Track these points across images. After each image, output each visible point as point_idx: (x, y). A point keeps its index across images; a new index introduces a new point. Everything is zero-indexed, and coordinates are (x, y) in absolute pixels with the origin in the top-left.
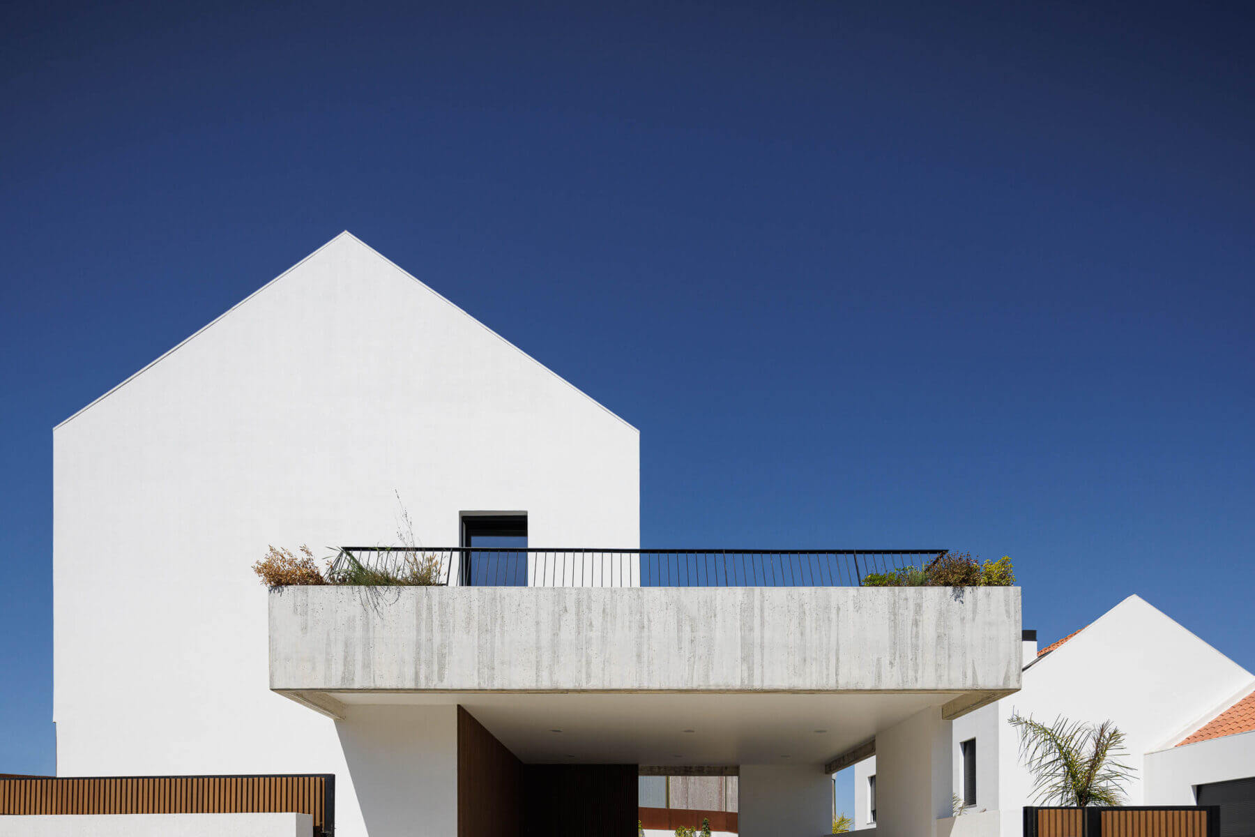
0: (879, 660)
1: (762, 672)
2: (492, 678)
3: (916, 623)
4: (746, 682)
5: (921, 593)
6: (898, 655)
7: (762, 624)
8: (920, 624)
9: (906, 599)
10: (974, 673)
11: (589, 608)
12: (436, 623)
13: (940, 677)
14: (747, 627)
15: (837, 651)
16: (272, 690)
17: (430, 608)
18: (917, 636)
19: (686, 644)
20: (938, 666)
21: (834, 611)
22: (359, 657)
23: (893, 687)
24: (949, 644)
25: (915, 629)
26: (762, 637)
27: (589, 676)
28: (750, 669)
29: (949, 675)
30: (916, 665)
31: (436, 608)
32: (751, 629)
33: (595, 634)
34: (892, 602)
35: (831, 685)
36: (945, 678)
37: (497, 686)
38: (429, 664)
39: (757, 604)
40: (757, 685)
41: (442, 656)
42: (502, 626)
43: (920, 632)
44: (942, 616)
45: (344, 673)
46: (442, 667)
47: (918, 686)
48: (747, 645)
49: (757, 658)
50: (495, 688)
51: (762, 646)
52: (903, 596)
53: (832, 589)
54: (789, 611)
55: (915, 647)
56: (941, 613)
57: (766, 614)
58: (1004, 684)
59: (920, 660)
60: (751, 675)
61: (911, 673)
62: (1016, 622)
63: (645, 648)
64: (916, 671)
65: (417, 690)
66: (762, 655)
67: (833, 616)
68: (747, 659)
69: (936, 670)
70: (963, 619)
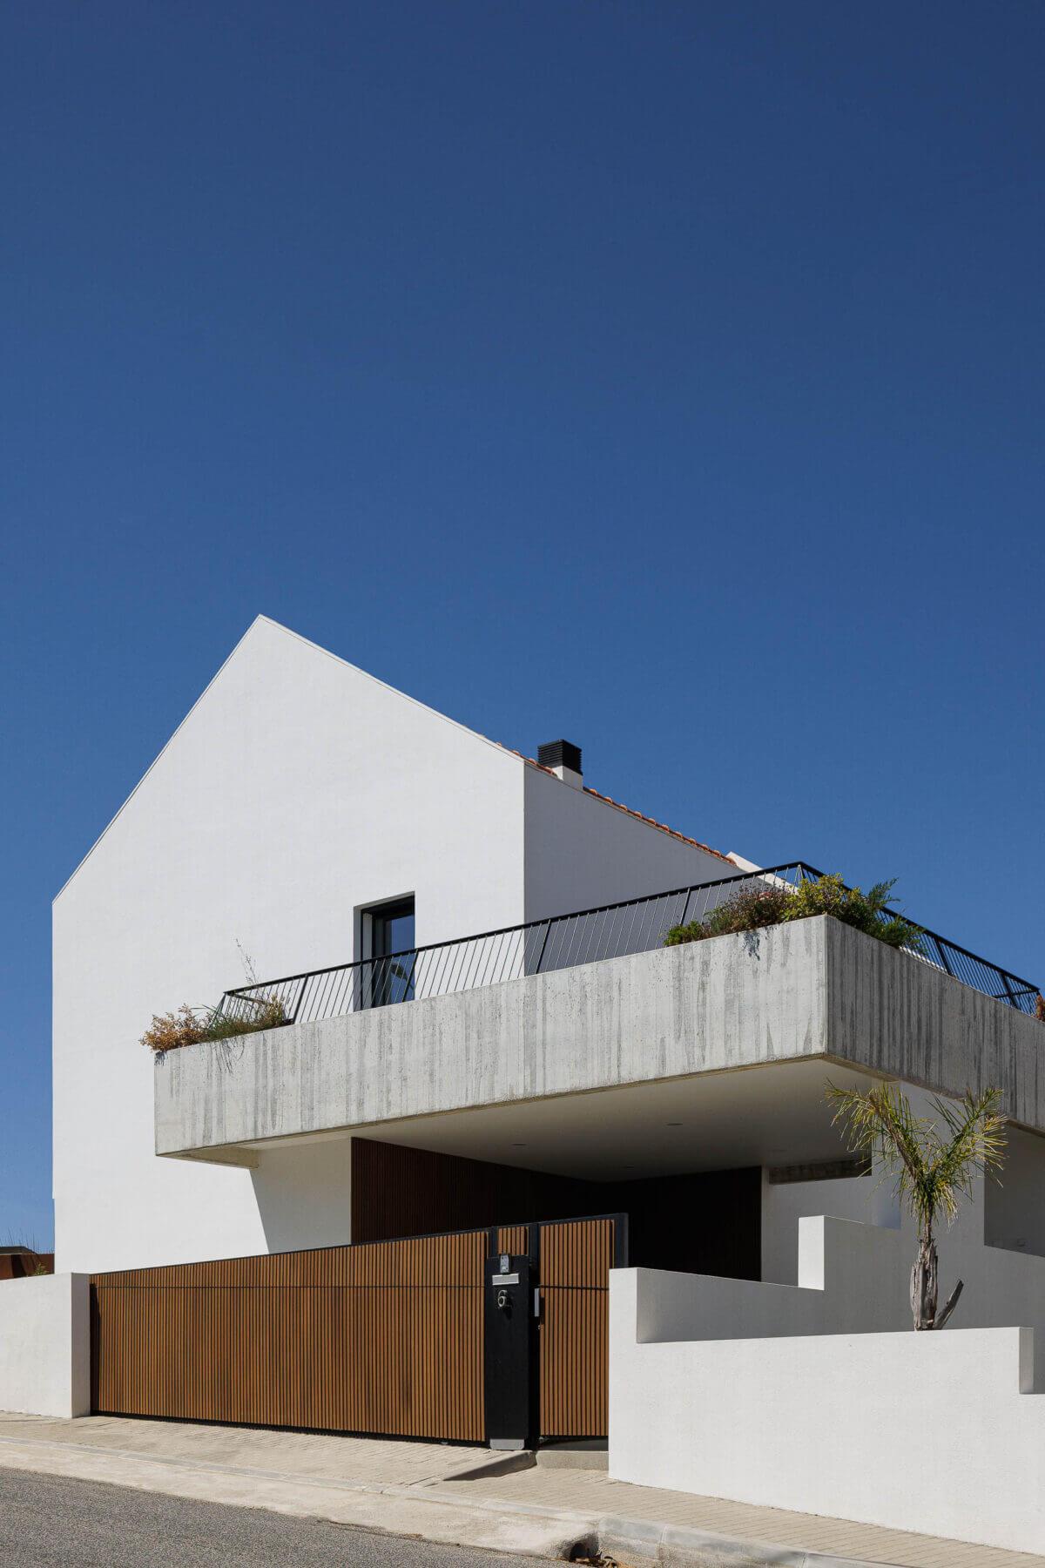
0: (663, 1040)
1: (545, 1074)
2: (312, 1118)
3: (703, 986)
4: (529, 1089)
5: (709, 948)
6: (683, 1031)
7: (544, 1019)
8: (708, 987)
9: (692, 958)
10: (769, 1040)
11: (390, 1030)
12: (270, 1067)
13: (730, 1051)
14: (529, 1025)
15: (620, 1035)
16: (157, 1155)
17: (265, 1054)
18: (704, 1004)
19: (473, 1054)
20: (728, 1037)
21: (615, 988)
22: (215, 1113)
23: (678, 1072)
24: (740, 1007)
25: (701, 993)
26: (544, 1033)
27: (389, 1104)
28: (533, 1074)
29: (740, 1049)
30: (703, 1040)
31: (269, 1052)
32: (534, 1026)
33: (394, 1057)
34: (677, 964)
35: (613, 1080)
36: (736, 1052)
37: (316, 1126)
38: (264, 1115)
39: (539, 994)
40: (539, 1091)
41: (274, 1102)
42: (319, 1061)
43: (708, 998)
44: (732, 971)
45: (204, 1131)
46: (274, 1114)
47: (707, 1067)
48: (529, 1046)
49: (539, 1060)
50: (314, 1129)
51: (544, 1044)
52: (689, 954)
53: (614, 961)
54: (571, 997)
55: (702, 1018)
56: (730, 968)
57: (548, 1005)
58: (804, 1049)
59: (707, 1034)
60: (533, 1081)
61: (697, 1052)
62: (818, 963)
63: (437, 1064)
64: (703, 1048)
65: (257, 1140)
66: (544, 1053)
67: (615, 994)
68: (530, 1059)
69: (726, 1043)
70: (755, 972)
